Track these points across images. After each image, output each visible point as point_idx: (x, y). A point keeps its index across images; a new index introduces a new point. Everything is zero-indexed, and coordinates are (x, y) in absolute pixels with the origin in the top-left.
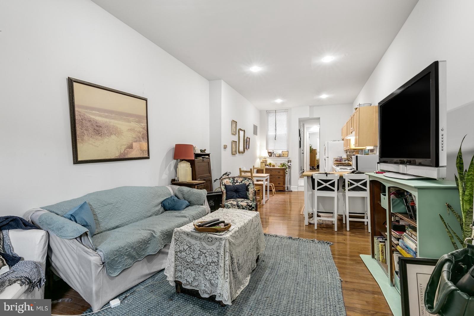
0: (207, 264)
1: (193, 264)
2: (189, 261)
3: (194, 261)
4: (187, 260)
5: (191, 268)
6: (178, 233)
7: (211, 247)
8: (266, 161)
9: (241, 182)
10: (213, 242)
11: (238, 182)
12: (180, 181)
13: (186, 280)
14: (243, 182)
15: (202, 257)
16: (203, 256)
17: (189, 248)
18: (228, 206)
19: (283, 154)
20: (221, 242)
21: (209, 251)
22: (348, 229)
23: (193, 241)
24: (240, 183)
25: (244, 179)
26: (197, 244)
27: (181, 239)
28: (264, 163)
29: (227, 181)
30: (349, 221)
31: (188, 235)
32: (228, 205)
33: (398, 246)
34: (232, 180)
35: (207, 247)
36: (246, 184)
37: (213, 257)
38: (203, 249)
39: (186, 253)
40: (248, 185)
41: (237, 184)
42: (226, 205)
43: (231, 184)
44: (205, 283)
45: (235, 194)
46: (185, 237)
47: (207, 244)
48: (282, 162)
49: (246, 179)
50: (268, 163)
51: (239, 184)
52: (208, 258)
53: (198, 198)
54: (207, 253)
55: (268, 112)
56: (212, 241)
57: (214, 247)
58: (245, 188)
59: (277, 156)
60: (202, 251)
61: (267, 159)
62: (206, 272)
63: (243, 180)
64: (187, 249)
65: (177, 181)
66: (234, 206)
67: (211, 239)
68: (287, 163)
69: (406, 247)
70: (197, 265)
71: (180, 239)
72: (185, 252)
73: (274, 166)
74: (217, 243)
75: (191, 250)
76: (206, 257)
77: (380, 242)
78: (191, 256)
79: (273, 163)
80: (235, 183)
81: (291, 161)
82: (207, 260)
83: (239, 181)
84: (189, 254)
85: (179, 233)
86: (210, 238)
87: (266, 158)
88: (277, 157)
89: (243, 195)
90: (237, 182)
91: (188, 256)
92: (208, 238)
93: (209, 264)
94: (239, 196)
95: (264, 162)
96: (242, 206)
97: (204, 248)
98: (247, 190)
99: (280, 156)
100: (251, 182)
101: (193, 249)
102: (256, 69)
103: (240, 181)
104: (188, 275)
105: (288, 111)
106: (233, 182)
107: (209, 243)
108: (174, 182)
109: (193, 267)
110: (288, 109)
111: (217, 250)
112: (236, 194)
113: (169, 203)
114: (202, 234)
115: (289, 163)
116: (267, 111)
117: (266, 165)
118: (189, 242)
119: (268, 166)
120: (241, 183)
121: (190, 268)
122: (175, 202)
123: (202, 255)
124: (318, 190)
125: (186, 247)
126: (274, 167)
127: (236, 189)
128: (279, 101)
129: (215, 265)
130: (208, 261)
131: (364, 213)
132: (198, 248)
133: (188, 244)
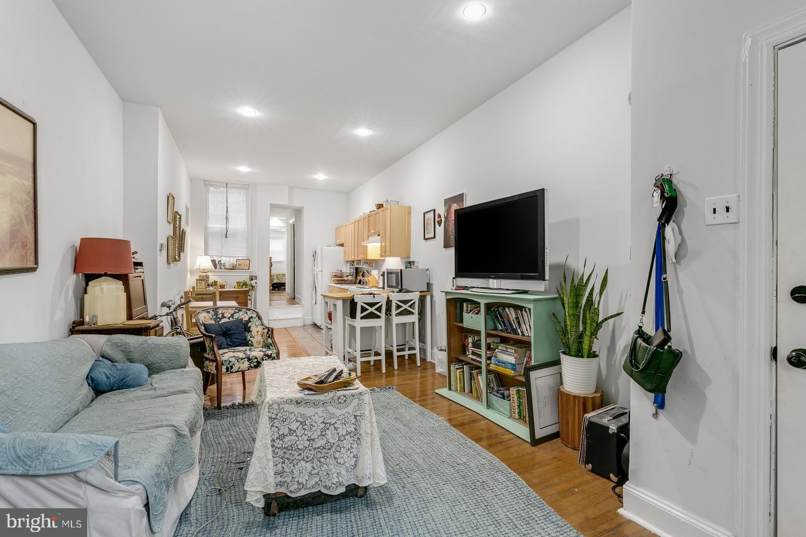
0: (339, 440)
1: (310, 450)
2: (301, 447)
3: (311, 445)
4: (299, 447)
5: (305, 458)
6: (275, 406)
7: (344, 411)
8: (207, 277)
9: (232, 316)
10: (348, 402)
11: (225, 317)
12: (99, 324)
13: (298, 482)
14: (236, 316)
15: (328, 432)
16: (331, 430)
17: (301, 426)
18: (230, 362)
19: (239, 265)
20: (361, 398)
21: (340, 418)
22: (396, 367)
23: (308, 411)
24: (229, 318)
25: (236, 311)
26: (316, 414)
27: (284, 414)
28: (203, 282)
29: (205, 317)
30: (397, 356)
31: (298, 403)
32: (230, 359)
33: (491, 365)
34: (213, 313)
35: (337, 412)
36: (242, 319)
37: (347, 426)
38: (329, 419)
39: (296, 436)
40: (249, 321)
41: (223, 321)
42: (226, 361)
43: (213, 322)
44: (338, 471)
45: (223, 340)
46: (291, 408)
47: (337, 408)
48: (241, 279)
49: (241, 310)
50: (211, 281)
51: (228, 320)
52: (340, 430)
53: (172, 353)
54: (339, 422)
55: (207, 183)
56: (345, 401)
57: (350, 409)
58: (243, 327)
59: (228, 267)
60: (329, 421)
61: (209, 274)
62: (338, 454)
63: (235, 313)
64: (297, 428)
65: (88, 324)
66: (242, 360)
67: (344, 399)
68: (248, 281)
69: (503, 363)
70: (318, 448)
71: (280, 415)
72: (295, 434)
73: (222, 286)
74: (355, 402)
75: (305, 427)
76: (336, 429)
77: (457, 369)
78: (306, 437)
79: (220, 281)
80: (221, 319)
81: (256, 277)
82: (338, 434)
83: (227, 315)
84: (301, 436)
85: (279, 406)
86: (342, 397)
87: (206, 272)
88: (227, 269)
89: (240, 339)
90: (223, 317)
91: (300, 439)
92: (339, 398)
93: (342, 438)
94: (232, 342)
95: (203, 279)
96: (256, 358)
97: (332, 415)
98: (248, 330)
99: (233, 268)
100: (254, 316)
101: (308, 424)
102: (248, 112)
103: (229, 315)
104: (301, 471)
105: (248, 188)
106: (216, 318)
107: (339, 406)
108: (78, 328)
109: (309, 455)
110: (249, 185)
111: (355, 412)
112: (226, 339)
113: (105, 374)
114: (326, 394)
115: (254, 282)
116: (205, 181)
117: (208, 285)
118: (302, 415)
119: (212, 286)
120: (231, 319)
121: (303, 459)
122: (119, 370)
123: (328, 429)
124: (362, 318)
125: (294, 426)
126: (224, 288)
127: (224, 330)
128: (244, 169)
129: (351, 437)
130: (340, 435)
131: (403, 344)
132: (322, 420)
133: (300, 419)
